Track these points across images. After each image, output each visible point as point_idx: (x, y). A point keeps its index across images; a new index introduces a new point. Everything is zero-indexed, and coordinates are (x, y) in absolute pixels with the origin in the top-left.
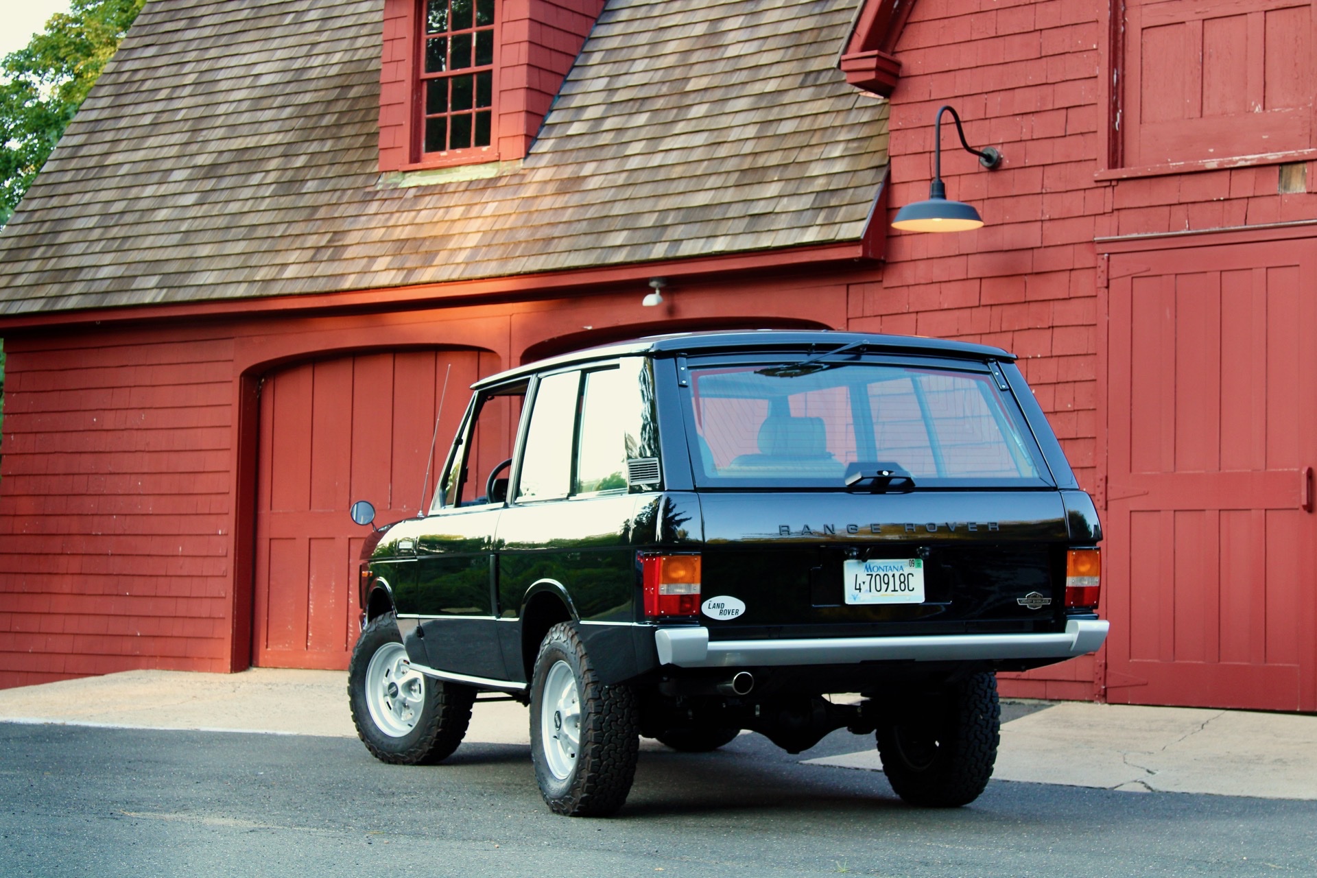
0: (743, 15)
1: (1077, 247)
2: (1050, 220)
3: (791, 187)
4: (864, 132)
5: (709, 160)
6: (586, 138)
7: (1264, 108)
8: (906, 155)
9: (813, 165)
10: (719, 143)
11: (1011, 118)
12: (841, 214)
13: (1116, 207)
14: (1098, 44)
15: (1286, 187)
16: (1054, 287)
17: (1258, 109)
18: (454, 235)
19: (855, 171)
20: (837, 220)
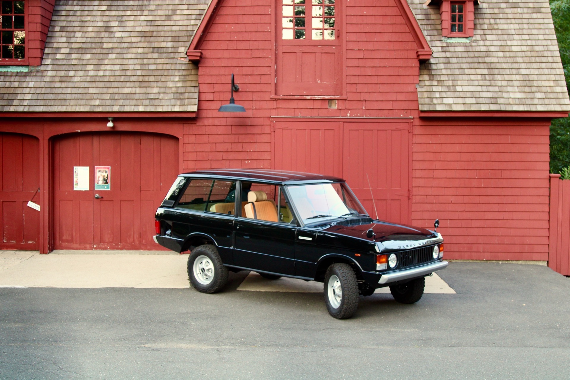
0: (117, 21)
1: (264, 118)
2: (255, 109)
3: (162, 90)
4: (185, 73)
5: (124, 76)
6: (65, 61)
7: (321, 82)
8: (205, 83)
9: (168, 83)
10: (126, 70)
11: (242, 76)
12: (186, 102)
13: (277, 107)
14: (271, 56)
15: (330, 106)
16: (256, 130)
17: (319, 82)
18: (18, 93)
19: (186, 87)
20: (186, 104)
